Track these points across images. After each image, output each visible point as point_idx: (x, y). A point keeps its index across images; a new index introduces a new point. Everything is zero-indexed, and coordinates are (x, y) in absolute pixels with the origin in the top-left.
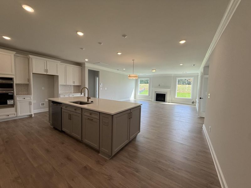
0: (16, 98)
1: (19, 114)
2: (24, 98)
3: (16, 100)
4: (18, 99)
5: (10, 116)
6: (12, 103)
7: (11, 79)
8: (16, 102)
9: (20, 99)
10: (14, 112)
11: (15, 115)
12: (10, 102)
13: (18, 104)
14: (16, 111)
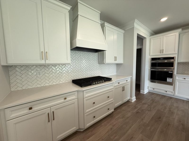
0: (175, 76)
1: (177, 94)
2: (185, 79)
3: (175, 79)
4: (177, 78)
5: (168, 93)
6: (170, 81)
7: (173, 58)
8: (175, 80)
9: (179, 79)
10: (172, 90)
11: (172, 92)
12: (169, 80)
13: (177, 84)
14: (174, 90)
